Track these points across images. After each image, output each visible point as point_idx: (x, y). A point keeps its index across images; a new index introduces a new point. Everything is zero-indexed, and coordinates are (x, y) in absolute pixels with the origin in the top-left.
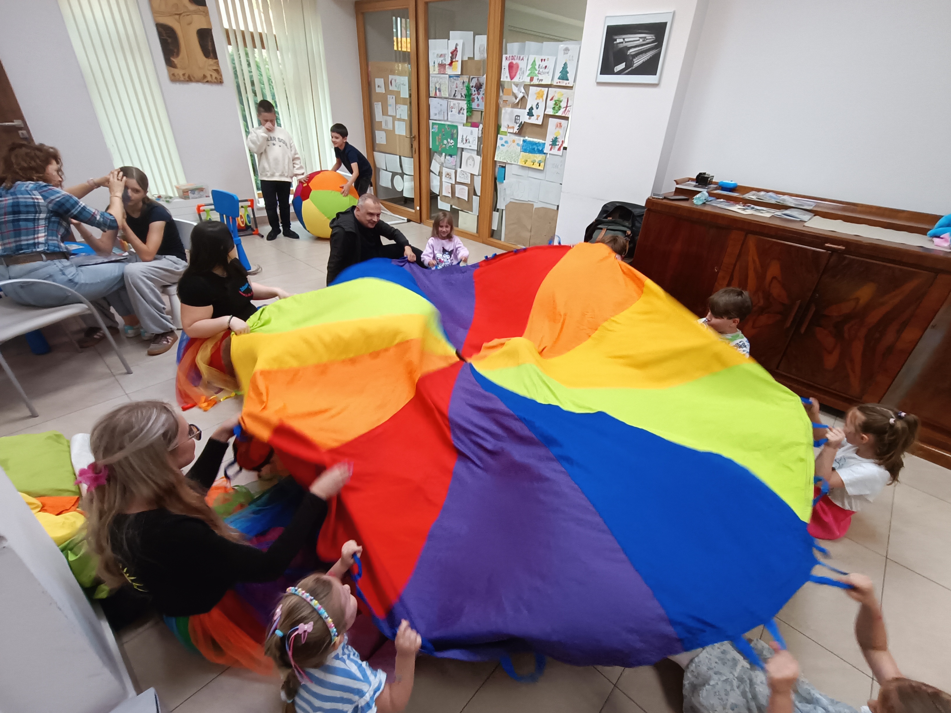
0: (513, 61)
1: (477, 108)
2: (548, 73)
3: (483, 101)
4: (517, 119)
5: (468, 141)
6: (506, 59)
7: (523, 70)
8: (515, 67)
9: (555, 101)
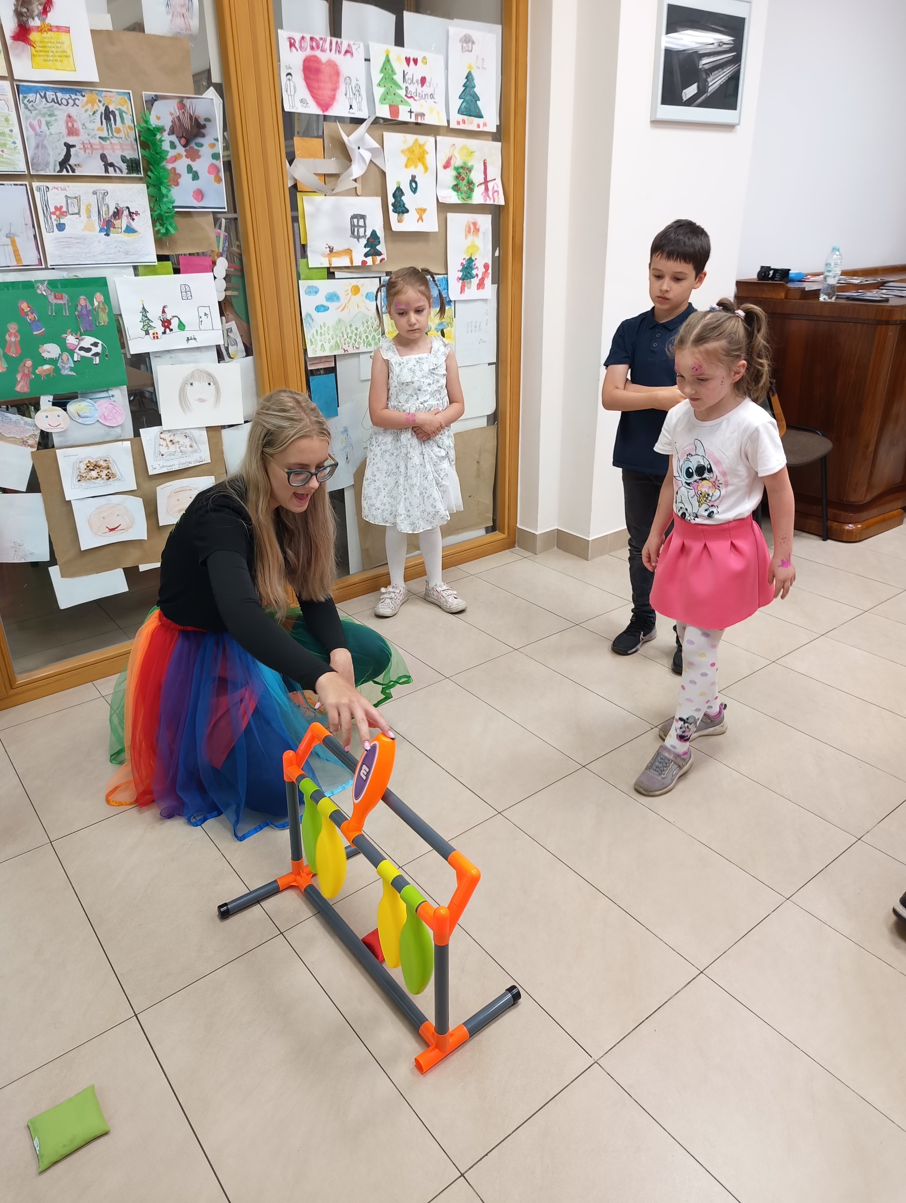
0: (318, 53)
1: (195, 203)
2: (432, 96)
3: (219, 180)
4: (359, 226)
5: (175, 324)
6: (292, 45)
7: (354, 83)
8: (327, 71)
9: (456, 169)
